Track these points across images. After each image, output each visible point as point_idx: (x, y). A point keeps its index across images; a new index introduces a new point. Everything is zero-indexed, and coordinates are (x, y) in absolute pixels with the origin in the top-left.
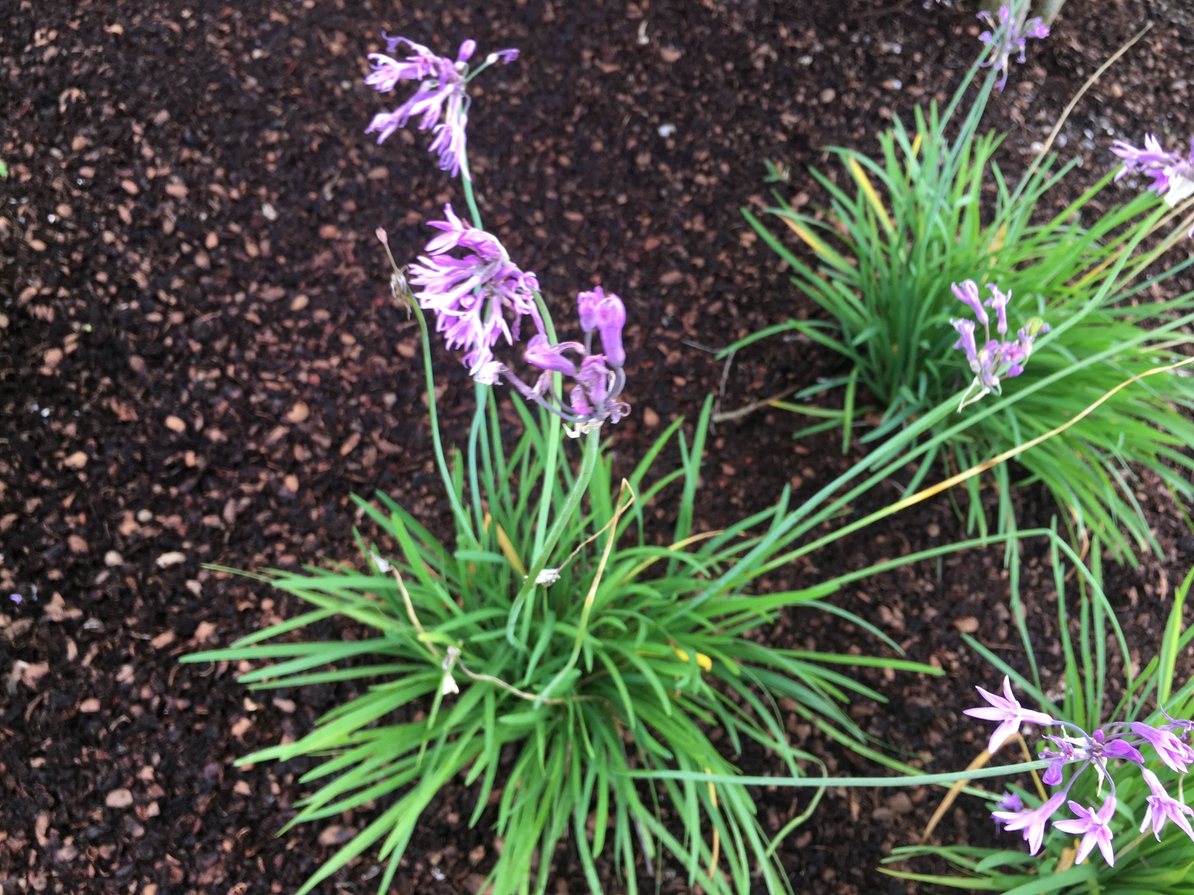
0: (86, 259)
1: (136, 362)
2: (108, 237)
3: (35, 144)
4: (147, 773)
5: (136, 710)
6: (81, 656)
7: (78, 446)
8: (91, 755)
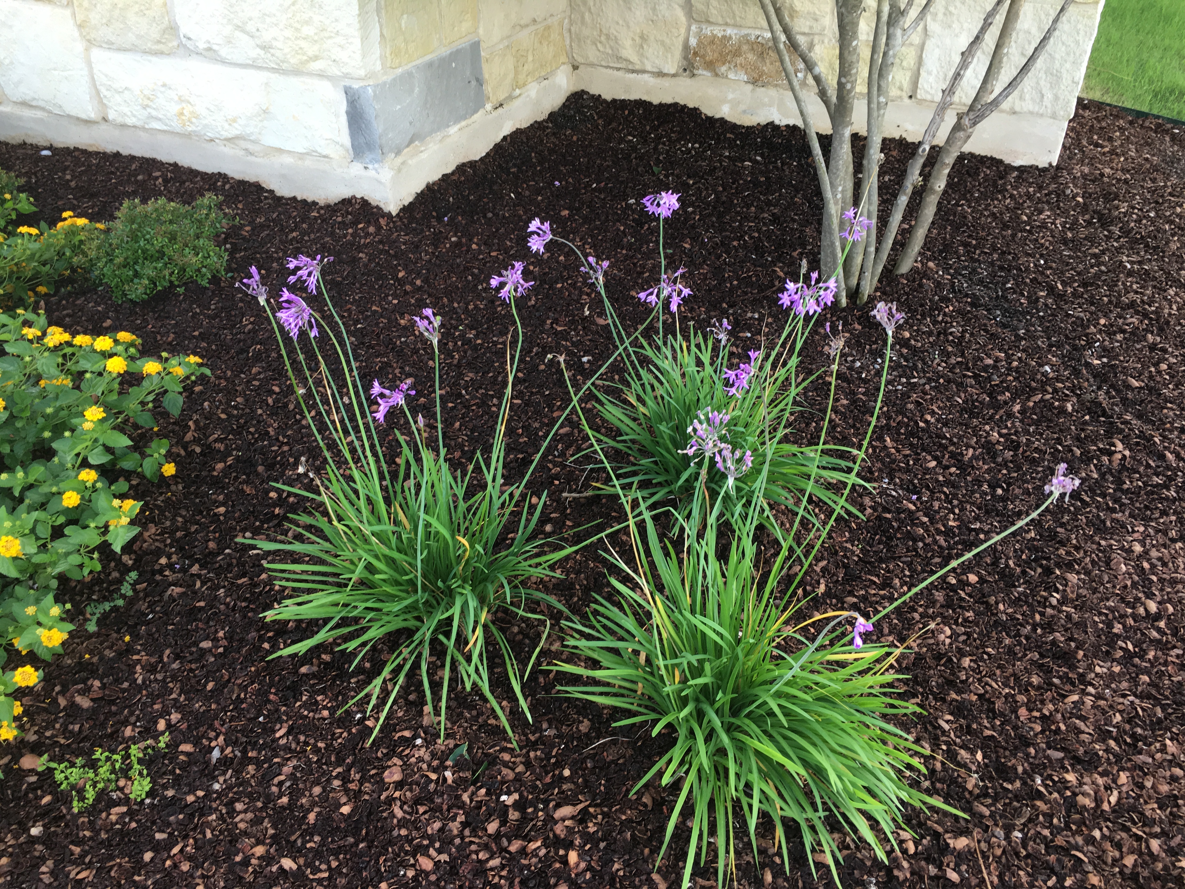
0: (246, 422)
1: (260, 469)
2: (260, 411)
3: (232, 371)
4: (221, 634)
5: (222, 607)
6: (202, 587)
7: (223, 504)
8: (197, 625)
